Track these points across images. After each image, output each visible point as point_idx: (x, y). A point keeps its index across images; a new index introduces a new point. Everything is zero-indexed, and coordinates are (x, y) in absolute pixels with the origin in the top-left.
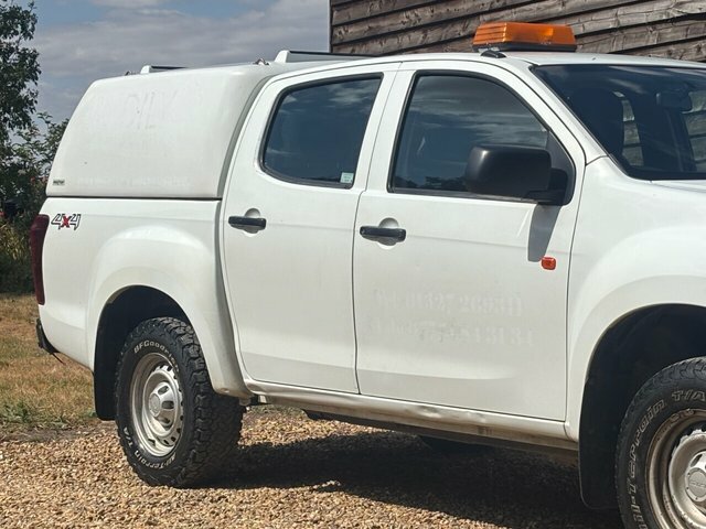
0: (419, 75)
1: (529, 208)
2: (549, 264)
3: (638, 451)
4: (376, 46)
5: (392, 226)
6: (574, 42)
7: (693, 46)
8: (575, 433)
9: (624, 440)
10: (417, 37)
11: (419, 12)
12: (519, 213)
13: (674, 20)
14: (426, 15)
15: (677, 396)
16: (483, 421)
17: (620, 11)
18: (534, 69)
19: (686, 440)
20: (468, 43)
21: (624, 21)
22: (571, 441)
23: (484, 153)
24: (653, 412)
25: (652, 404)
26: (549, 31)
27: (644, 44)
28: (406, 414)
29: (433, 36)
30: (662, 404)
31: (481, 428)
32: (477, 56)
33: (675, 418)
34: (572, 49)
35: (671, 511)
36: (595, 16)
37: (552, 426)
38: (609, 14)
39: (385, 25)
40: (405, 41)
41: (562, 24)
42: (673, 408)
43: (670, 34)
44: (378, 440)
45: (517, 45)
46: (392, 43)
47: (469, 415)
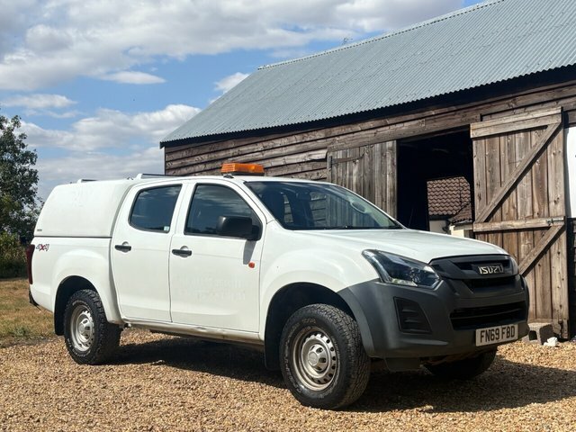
0: (197, 185)
1: (243, 242)
2: (252, 266)
3: (289, 344)
4: (184, 171)
5: (185, 249)
6: (263, 171)
7: (315, 172)
8: (263, 338)
9: (283, 340)
10: (202, 167)
11: (202, 156)
12: (239, 244)
13: (308, 162)
14: (205, 158)
15: (304, 321)
16: (224, 333)
17: (286, 158)
18: (245, 183)
19: (308, 340)
20: (218, 171)
21: (288, 162)
22: (261, 341)
23: (224, 219)
24: (295, 328)
25: (294, 325)
26: (253, 166)
27: (296, 171)
28: (192, 331)
29: (209, 166)
30: (298, 325)
31: (224, 336)
32: (222, 177)
33: (304, 331)
34: (262, 175)
35: (302, 371)
36: (276, 159)
37: (254, 335)
38: (282, 158)
39: (188, 161)
40: (197, 168)
41: (262, 162)
42: (303, 326)
43: (306, 167)
44: (183, 341)
45: (239, 173)
46: (191, 169)
47: (219, 331)
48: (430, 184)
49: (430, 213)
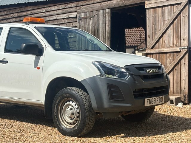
0: (11, 28)
1: (34, 57)
2: (38, 68)
3: (56, 107)
4: (5, 21)
5: (5, 60)
6: (45, 22)
7: (71, 23)
8: (44, 103)
9: (54, 104)
10: (14, 20)
11: (14, 14)
13: (68, 18)
14: (16, 15)
15: (64, 95)
16: (25, 101)
17: (57, 16)
18: (35, 27)
19: (66, 104)
20: (21, 22)
21: (58, 18)
22: (43, 105)
23: (24, 45)
24: (59, 99)
25: (59, 97)
26: (39, 20)
27: (62, 23)
28: (8, 100)
29: (18, 19)
30: (61, 97)
31: (24, 103)
32: (23, 24)
33: (64, 100)
35: (63, 119)
36: (52, 17)
37: (40, 102)
38: (55, 16)
39: (7, 17)
40: (12, 20)
41: (45, 18)
42: (63, 98)
43: (67, 21)
44: (5, 105)
45: (32, 22)
46: (9, 21)
47: (22, 100)
48: (127, 31)
49: (127, 45)
